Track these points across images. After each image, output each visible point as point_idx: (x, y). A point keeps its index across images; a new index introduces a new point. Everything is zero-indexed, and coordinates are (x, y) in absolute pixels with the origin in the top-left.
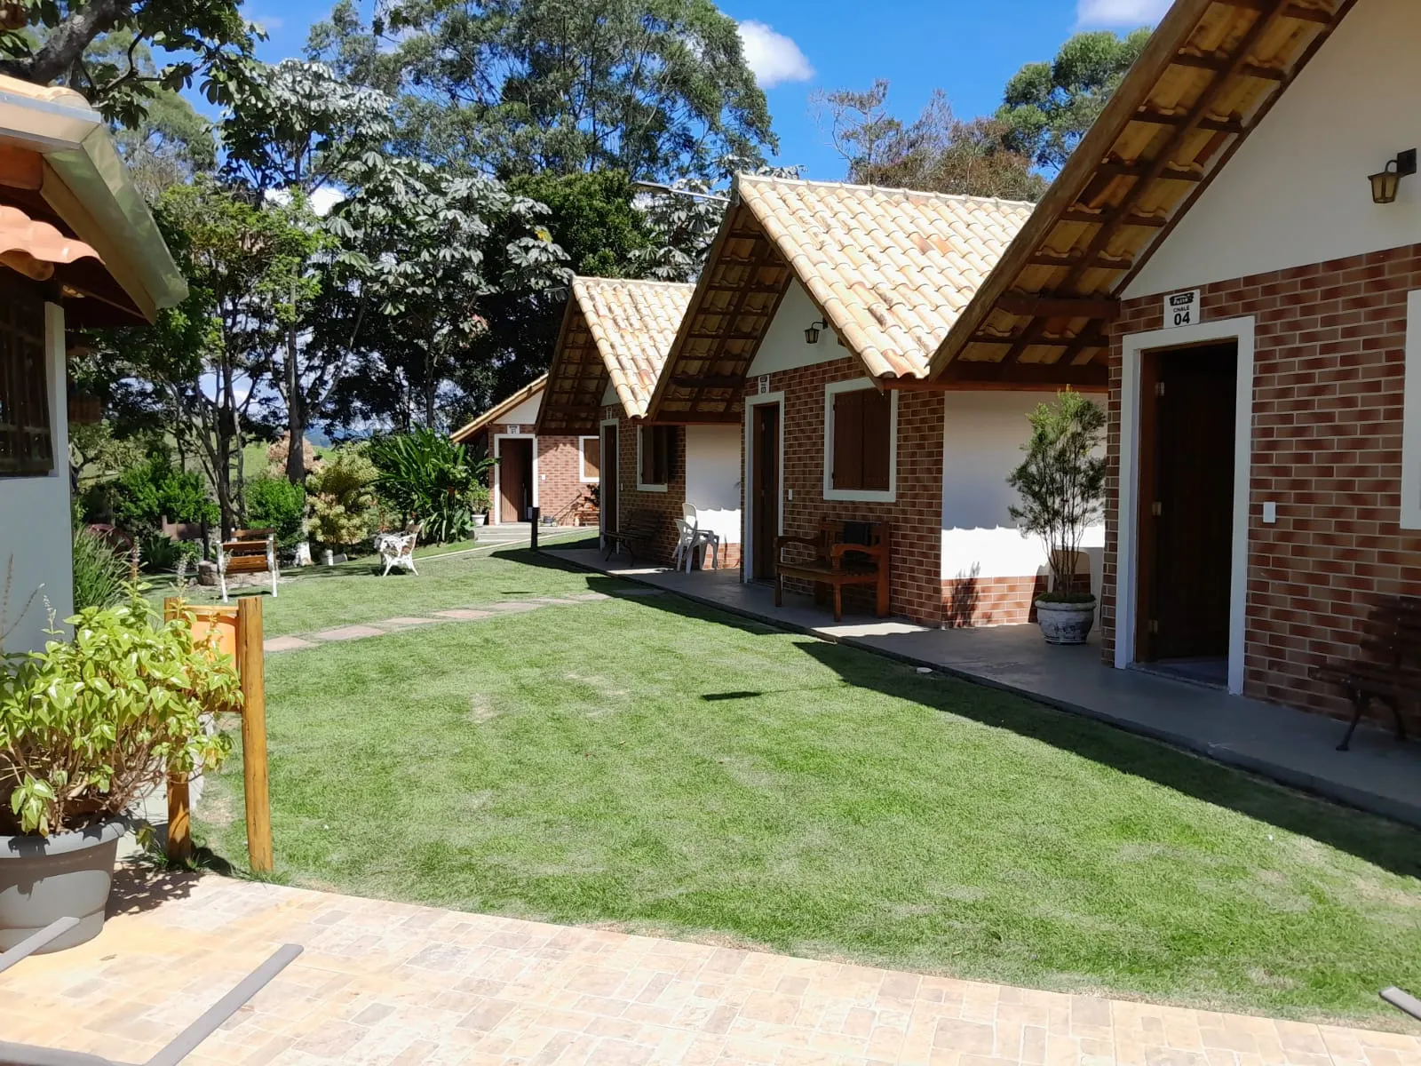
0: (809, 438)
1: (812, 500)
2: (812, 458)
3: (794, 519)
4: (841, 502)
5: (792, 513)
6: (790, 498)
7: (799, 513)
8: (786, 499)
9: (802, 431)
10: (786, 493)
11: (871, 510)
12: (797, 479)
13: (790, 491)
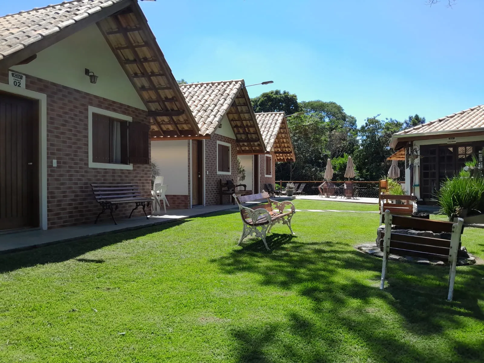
0: (213, 155)
1: (214, 174)
2: (213, 162)
3: (208, 181)
4: (221, 175)
5: (208, 179)
6: (208, 174)
7: (210, 179)
8: (206, 174)
9: (211, 152)
10: (206, 172)
11: (227, 177)
12: (209, 168)
13: (207, 171)
